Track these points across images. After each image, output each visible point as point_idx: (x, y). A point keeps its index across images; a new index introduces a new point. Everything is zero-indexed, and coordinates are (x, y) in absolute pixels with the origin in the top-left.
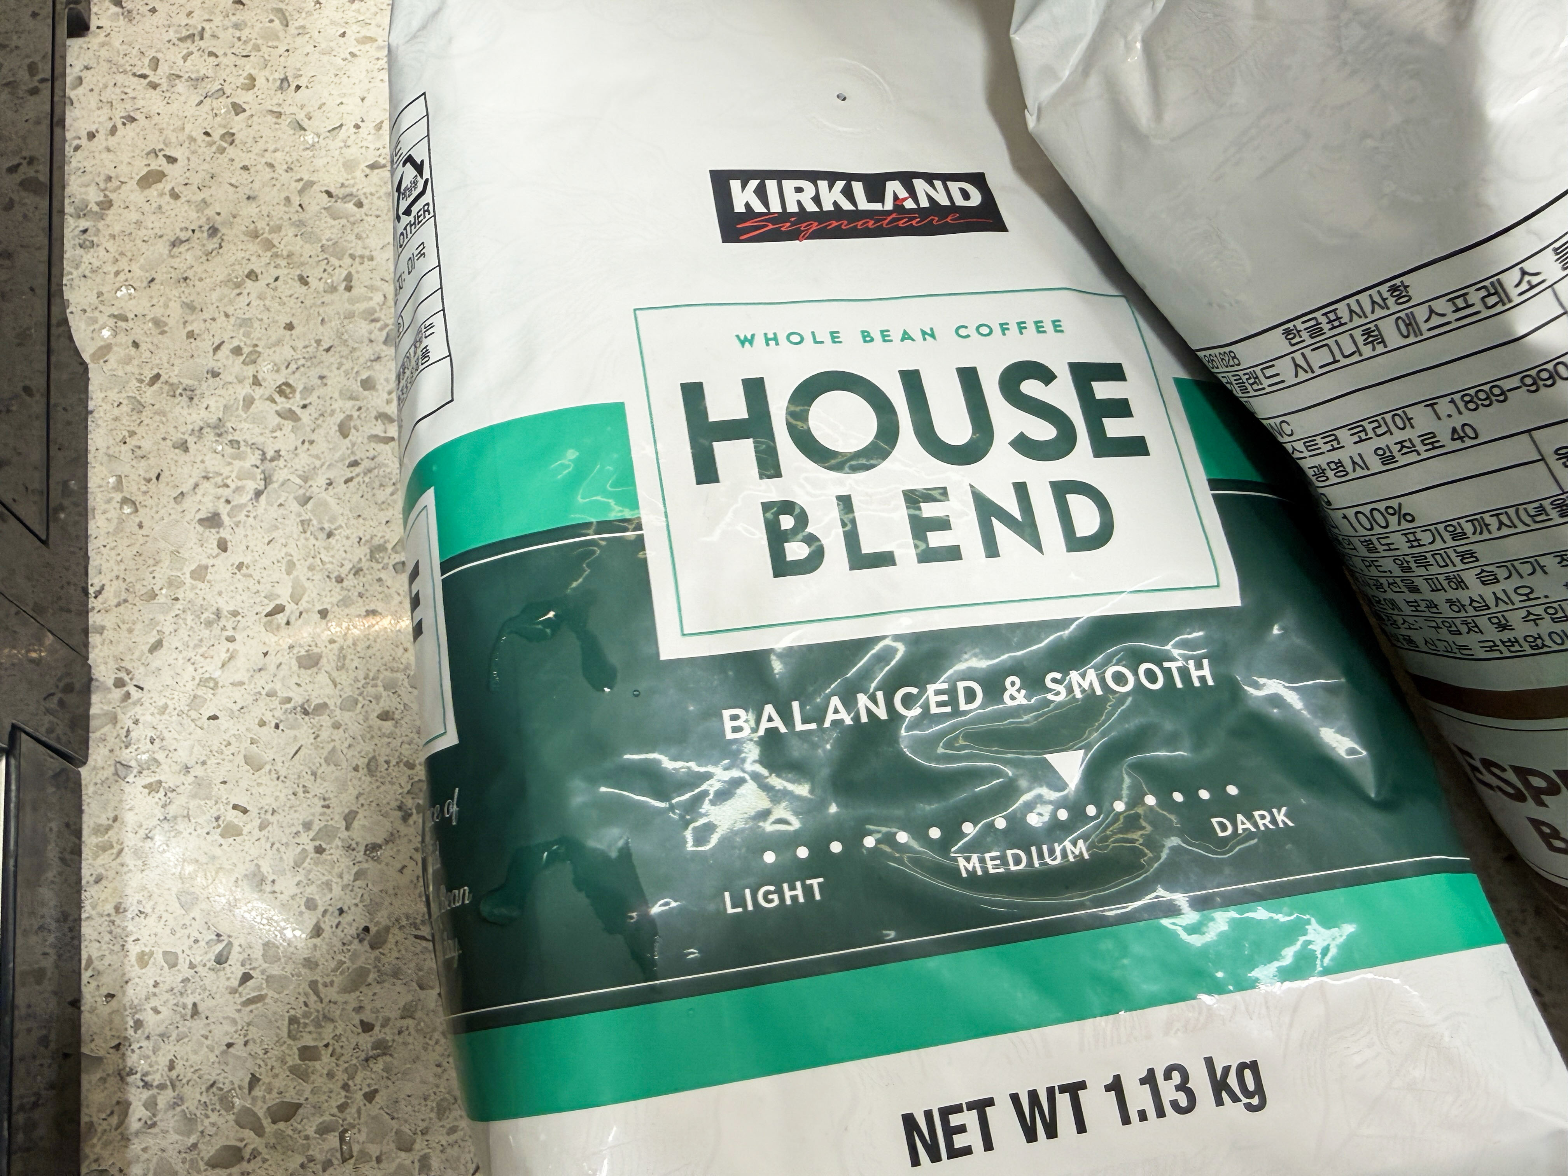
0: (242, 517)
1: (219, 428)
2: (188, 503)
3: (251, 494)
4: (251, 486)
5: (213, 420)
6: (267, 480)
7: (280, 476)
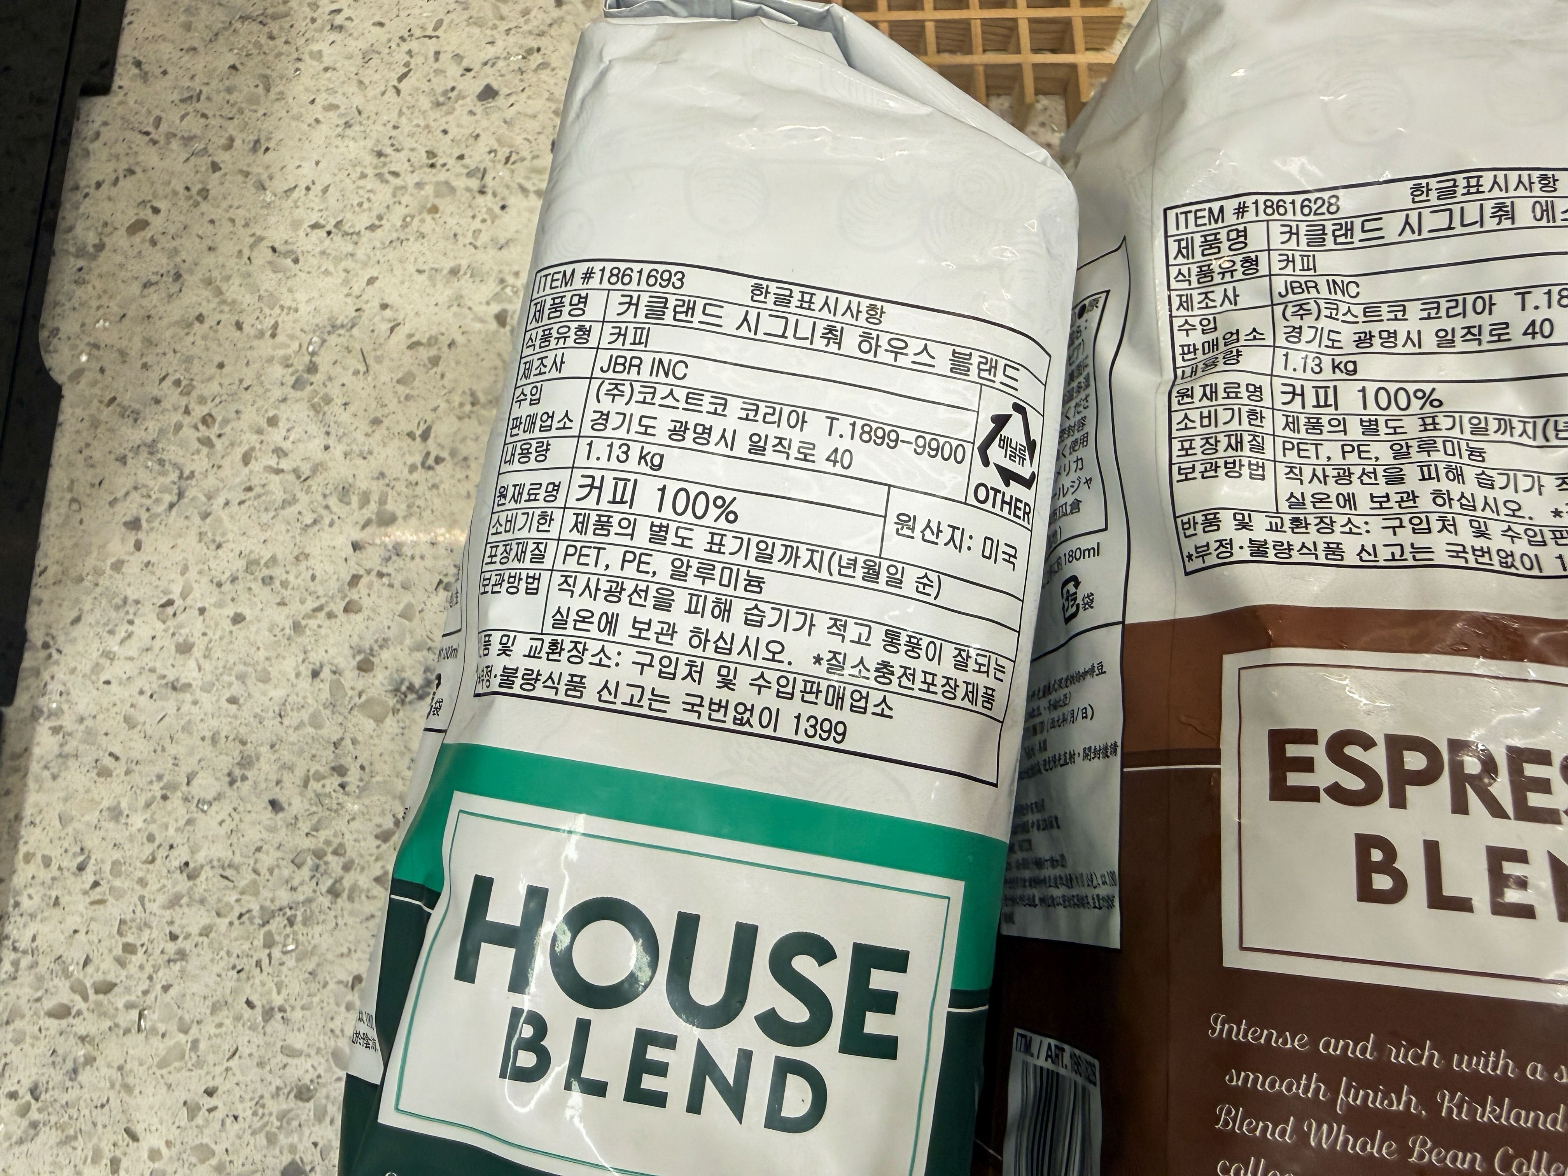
0: (156, 524)
1: (152, 448)
2: (120, 508)
3: (166, 505)
4: (168, 498)
5: (149, 440)
6: (181, 495)
7: (191, 493)
